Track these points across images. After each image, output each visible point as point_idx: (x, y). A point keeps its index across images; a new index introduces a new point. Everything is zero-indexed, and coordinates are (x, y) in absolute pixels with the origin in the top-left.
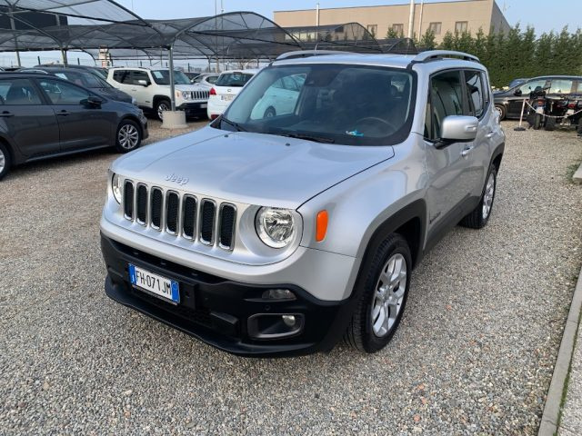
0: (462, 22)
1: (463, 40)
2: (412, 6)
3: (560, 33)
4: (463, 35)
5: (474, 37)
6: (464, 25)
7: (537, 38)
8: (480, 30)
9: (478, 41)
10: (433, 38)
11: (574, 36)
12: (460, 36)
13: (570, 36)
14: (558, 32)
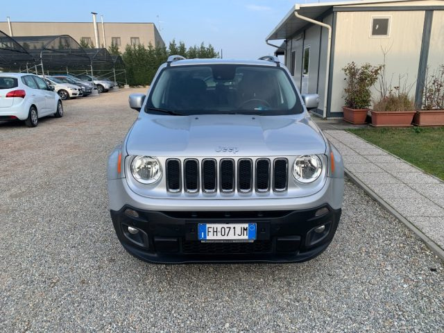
0: (135, 38)
1: (140, 50)
2: (95, 24)
3: (200, 47)
4: (139, 46)
5: (147, 48)
6: (137, 40)
7: (187, 50)
8: (150, 44)
9: (150, 51)
10: (118, 49)
11: (208, 49)
12: (137, 48)
13: (206, 49)
14: (199, 46)
